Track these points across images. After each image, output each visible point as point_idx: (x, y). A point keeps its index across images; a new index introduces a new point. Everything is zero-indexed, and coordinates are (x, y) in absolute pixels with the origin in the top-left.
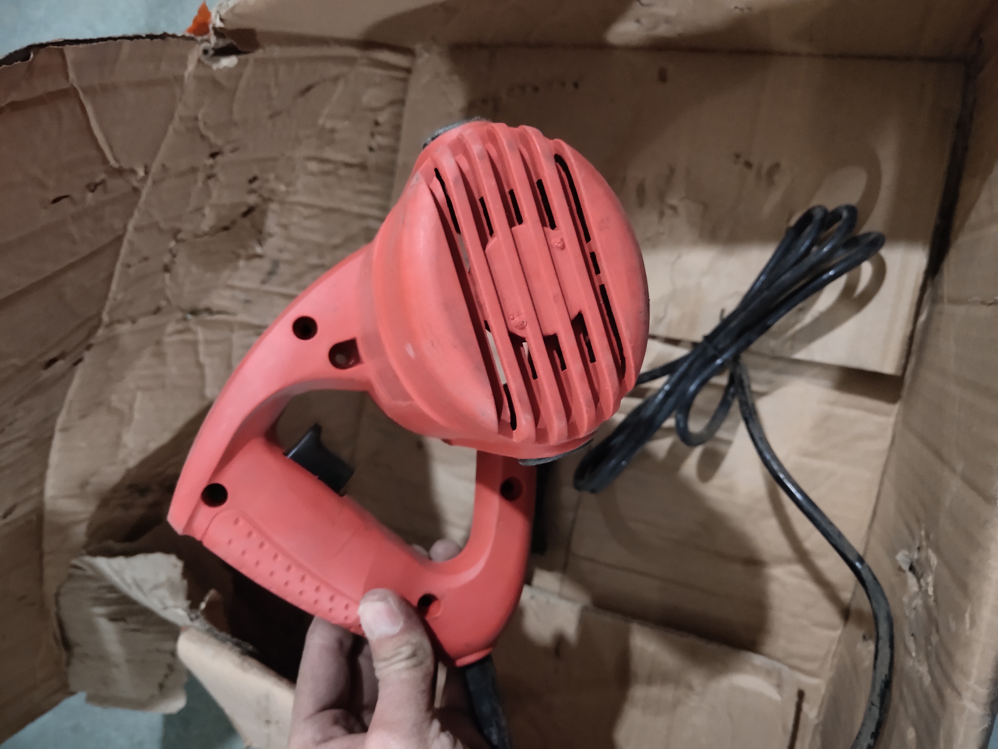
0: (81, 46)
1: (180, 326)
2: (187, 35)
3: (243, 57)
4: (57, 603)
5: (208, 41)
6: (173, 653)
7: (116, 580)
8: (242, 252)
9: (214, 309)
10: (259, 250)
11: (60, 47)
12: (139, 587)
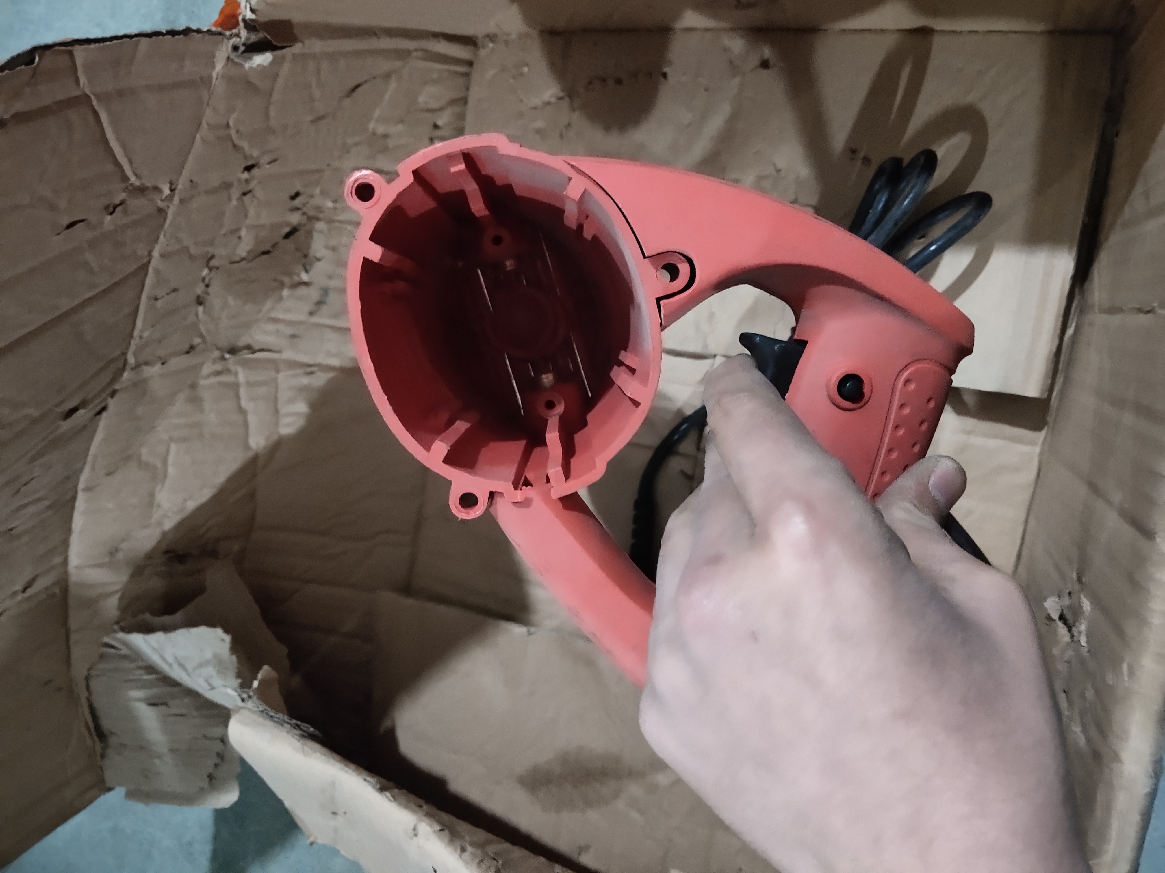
0: (93, 46)
1: (218, 367)
2: (214, 29)
3: (278, 53)
4: (88, 687)
5: (238, 35)
6: (224, 740)
7: (155, 659)
8: (287, 280)
9: (256, 347)
10: (305, 277)
11: (69, 48)
12: (182, 666)
